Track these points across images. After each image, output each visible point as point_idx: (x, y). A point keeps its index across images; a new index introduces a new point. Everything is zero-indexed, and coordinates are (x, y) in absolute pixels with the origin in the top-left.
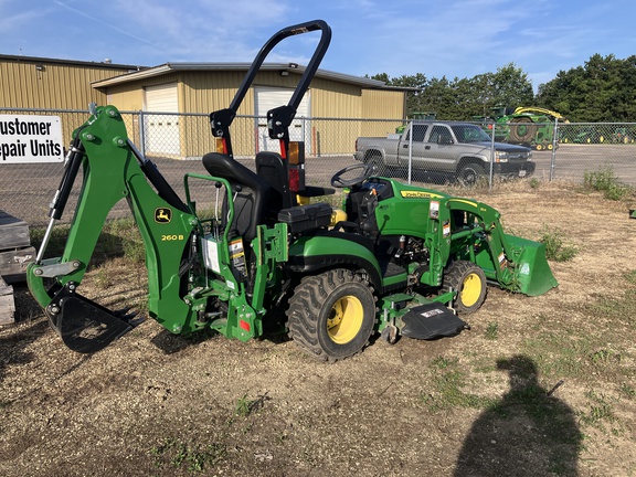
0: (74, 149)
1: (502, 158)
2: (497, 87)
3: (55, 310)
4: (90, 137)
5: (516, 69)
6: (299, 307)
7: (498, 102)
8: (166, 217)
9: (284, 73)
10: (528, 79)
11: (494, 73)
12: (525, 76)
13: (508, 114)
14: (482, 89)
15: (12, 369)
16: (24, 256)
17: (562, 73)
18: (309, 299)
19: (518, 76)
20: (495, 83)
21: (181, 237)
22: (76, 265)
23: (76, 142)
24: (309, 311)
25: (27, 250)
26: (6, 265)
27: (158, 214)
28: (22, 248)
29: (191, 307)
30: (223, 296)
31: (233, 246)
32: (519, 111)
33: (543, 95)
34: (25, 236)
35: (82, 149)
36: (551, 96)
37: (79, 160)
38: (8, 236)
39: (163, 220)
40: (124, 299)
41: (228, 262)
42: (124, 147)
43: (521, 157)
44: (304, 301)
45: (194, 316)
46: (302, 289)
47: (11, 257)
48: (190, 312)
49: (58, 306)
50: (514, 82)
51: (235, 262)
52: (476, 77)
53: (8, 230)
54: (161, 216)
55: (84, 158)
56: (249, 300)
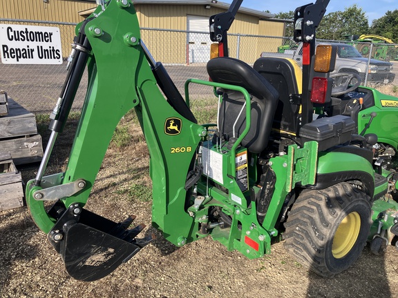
0: (78, 47)
1: (372, 70)
2: (344, 21)
3: (58, 237)
4: (97, 31)
5: (358, 9)
6: (305, 224)
7: (344, 31)
8: (176, 128)
9: (208, 7)
10: (365, 16)
11: (343, 11)
12: (363, 14)
13: (354, 39)
14: (333, 22)
15: (19, 266)
16: (33, 142)
17: (389, 12)
18: (316, 217)
19: (359, 13)
20: (343, 18)
21: (189, 149)
22: (82, 185)
23: (81, 38)
24: (317, 230)
25: (34, 138)
26: (17, 150)
27: (168, 125)
28: (31, 136)
29: (194, 218)
30: (228, 210)
31: (239, 158)
32: (362, 37)
33: (375, 27)
34: (32, 126)
35: (88, 47)
36: (380, 28)
37: (84, 61)
38: (19, 126)
39: (173, 131)
40: (114, 185)
41: (234, 175)
42: (135, 47)
43: (386, 70)
44: (310, 218)
45: (196, 226)
46: (305, 203)
47: (22, 143)
48: (194, 223)
49: (61, 232)
50: (356, 18)
51: (240, 173)
52: (330, 14)
53: (19, 121)
54: (172, 127)
55: (90, 59)
56: (260, 220)
